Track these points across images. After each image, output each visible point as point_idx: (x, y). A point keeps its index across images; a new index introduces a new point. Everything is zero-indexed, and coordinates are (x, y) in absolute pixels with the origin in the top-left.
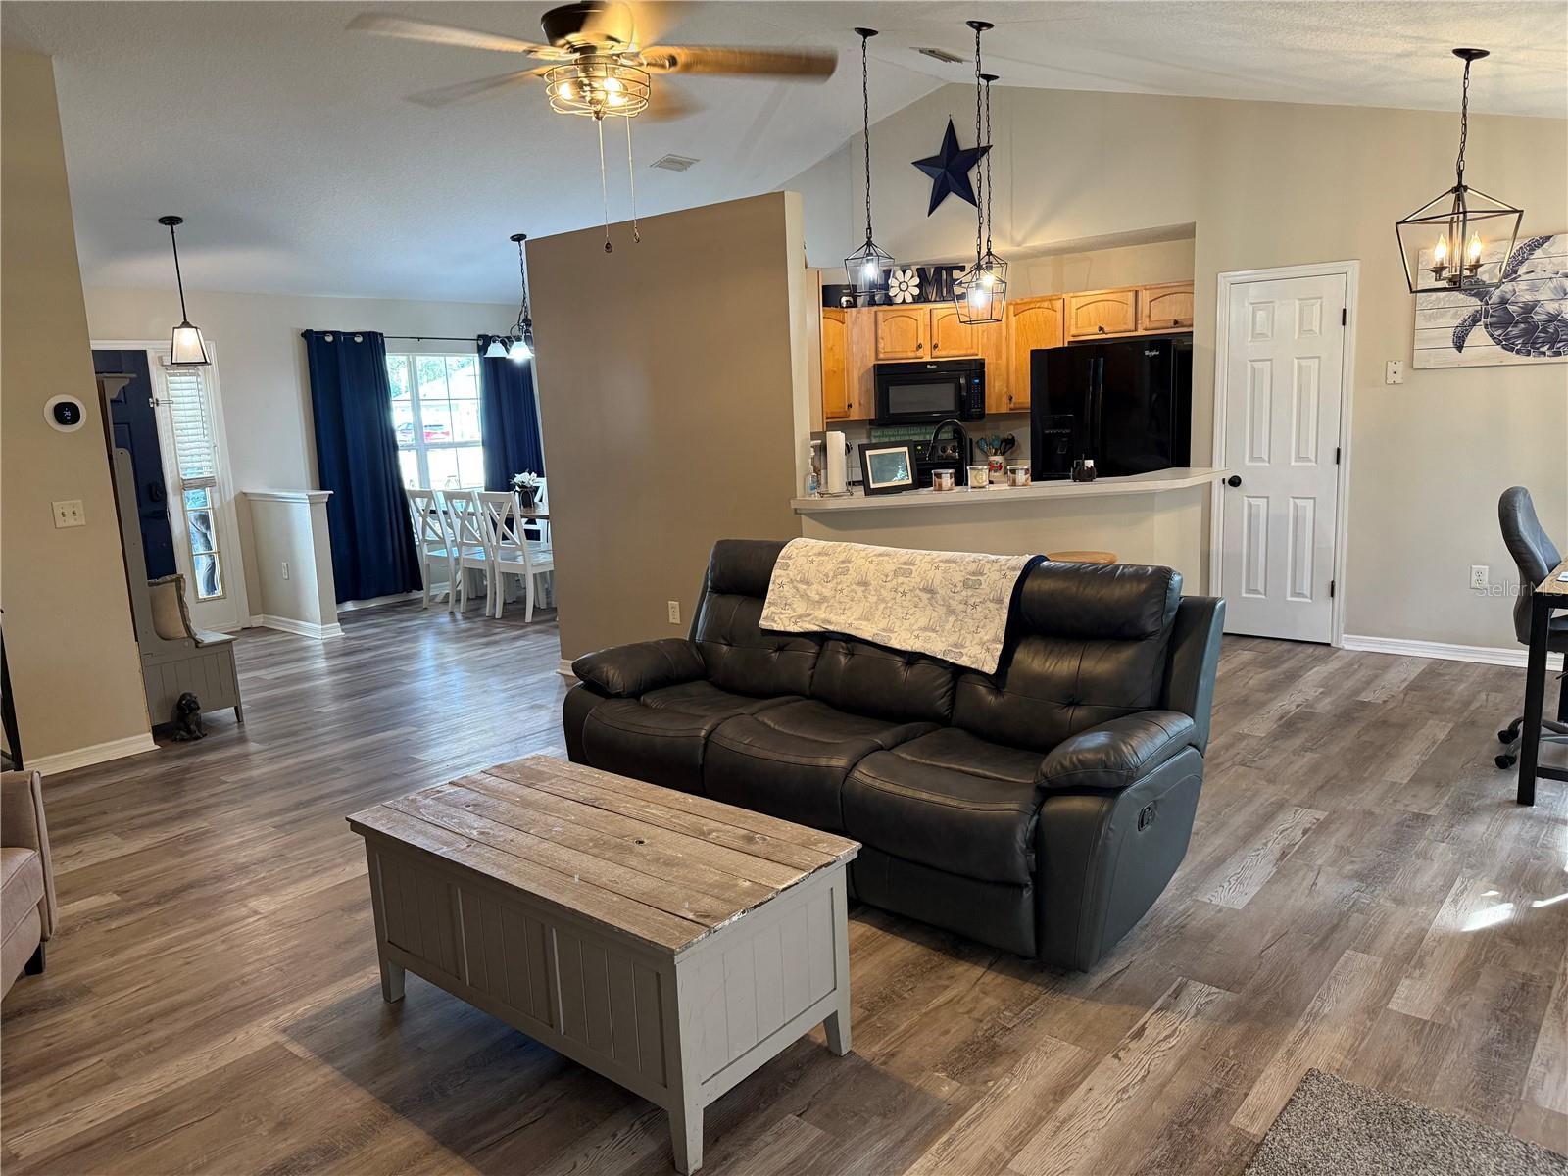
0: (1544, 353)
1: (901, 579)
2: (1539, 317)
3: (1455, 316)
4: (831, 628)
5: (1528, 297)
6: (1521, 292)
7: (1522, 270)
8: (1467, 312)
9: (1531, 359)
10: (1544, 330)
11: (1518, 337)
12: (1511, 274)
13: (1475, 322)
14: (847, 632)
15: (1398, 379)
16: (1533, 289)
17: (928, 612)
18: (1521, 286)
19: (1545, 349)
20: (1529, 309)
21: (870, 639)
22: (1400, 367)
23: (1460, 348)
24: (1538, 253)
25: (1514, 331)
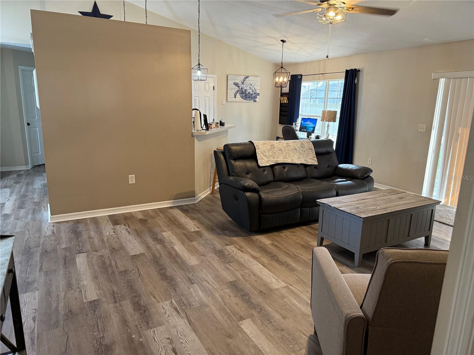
0: (248, 100)
1: (289, 148)
2: (247, 93)
3: (234, 91)
4: (279, 162)
5: (245, 88)
6: (244, 87)
7: (245, 82)
8: (236, 90)
9: (246, 101)
10: (248, 95)
11: (244, 96)
12: (243, 83)
13: (238, 92)
14: (284, 162)
15: (224, 103)
16: (246, 87)
17: (297, 154)
18: (245, 86)
19: (248, 99)
20: (246, 90)
21: (291, 163)
22: (225, 101)
23: (235, 98)
24: (247, 79)
25: (244, 95)
